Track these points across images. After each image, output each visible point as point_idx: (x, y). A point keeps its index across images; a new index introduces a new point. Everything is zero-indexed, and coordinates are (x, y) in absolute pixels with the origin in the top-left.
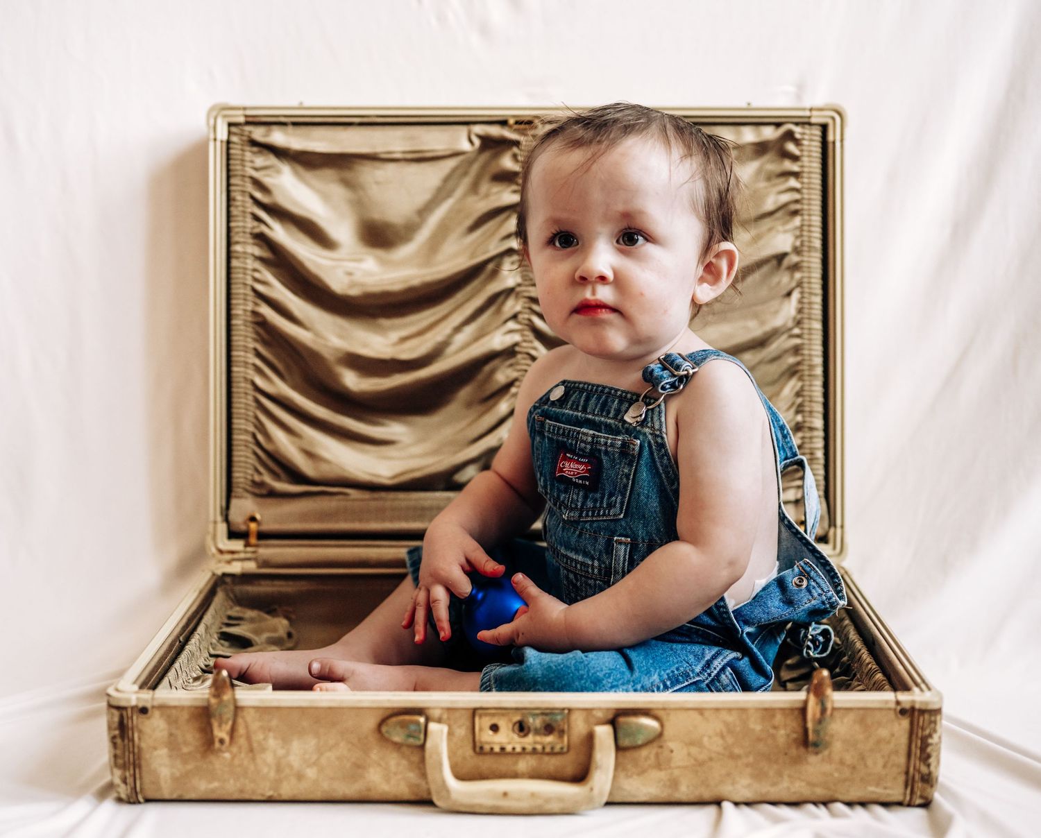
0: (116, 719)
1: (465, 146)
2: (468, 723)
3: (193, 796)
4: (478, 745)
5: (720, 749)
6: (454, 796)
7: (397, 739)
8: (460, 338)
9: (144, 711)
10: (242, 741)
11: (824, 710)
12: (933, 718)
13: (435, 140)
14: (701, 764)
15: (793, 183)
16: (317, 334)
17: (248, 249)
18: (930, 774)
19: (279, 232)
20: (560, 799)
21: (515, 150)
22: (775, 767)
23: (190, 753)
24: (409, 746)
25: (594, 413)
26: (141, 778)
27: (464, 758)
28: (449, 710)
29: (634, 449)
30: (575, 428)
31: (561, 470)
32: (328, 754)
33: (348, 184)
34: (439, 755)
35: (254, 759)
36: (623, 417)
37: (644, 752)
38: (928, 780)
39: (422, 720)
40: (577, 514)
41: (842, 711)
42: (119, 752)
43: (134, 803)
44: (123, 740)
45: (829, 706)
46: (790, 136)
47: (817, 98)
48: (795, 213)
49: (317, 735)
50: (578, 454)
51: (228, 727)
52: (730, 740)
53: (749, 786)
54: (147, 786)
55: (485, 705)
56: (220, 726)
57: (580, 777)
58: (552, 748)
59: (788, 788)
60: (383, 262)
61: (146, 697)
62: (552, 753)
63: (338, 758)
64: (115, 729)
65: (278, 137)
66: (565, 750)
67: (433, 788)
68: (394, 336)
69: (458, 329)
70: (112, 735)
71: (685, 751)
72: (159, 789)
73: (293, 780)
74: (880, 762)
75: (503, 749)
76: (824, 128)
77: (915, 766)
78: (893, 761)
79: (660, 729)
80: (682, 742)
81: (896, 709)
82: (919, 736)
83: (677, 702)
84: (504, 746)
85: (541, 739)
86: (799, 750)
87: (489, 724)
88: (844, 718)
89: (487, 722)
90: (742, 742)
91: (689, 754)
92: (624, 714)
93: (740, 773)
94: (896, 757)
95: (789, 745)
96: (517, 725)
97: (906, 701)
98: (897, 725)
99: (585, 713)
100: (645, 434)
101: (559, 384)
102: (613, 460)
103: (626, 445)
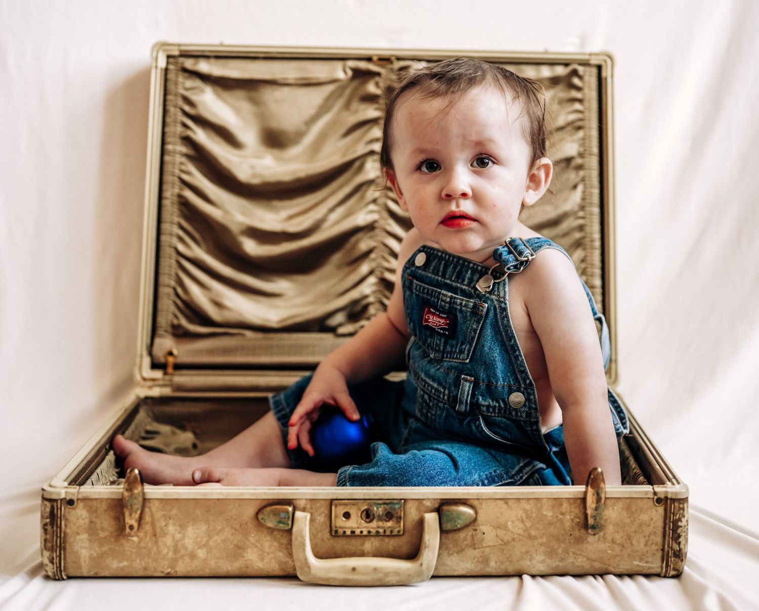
0: (48, 510)
1: (341, 75)
2: (327, 512)
3: (107, 574)
4: (334, 529)
5: (521, 532)
6: (313, 571)
7: (270, 525)
8: (334, 217)
9: (71, 502)
10: (148, 527)
11: (599, 500)
12: (681, 506)
13: (319, 71)
14: (506, 544)
15: (578, 106)
16: (226, 212)
17: (177, 148)
18: (680, 550)
19: (201, 136)
20: (397, 573)
21: (377, 79)
22: (563, 545)
23: (105, 538)
24: (279, 530)
25: (451, 279)
26: (65, 558)
27: (323, 540)
28: (312, 500)
29: (482, 311)
30: (437, 289)
31: (427, 321)
32: (216, 537)
33: (255, 102)
34: (303, 537)
35: (156, 542)
36: (475, 285)
37: (462, 535)
38: (679, 555)
39: (290, 509)
40: (440, 355)
41: (612, 500)
42: (48, 537)
43: (59, 580)
44: (53, 527)
45: (603, 496)
46: (575, 73)
47: (595, 46)
48: (579, 128)
49: (207, 522)
51: (137, 516)
52: (528, 524)
53: (543, 562)
54: (70, 565)
55: (340, 497)
56: (131, 514)
57: (413, 554)
58: (391, 532)
59: (573, 563)
60: (278, 159)
61: (74, 492)
62: (392, 536)
63: (224, 541)
64: (47, 518)
65: (204, 67)
66: (401, 533)
67: (298, 564)
68: (284, 214)
69: (332, 210)
70: (44, 523)
71: (494, 534)
72: (80, 568)
73: (187, 559)
74: (643, 542)
75: (353, 532)
76: (599, 68)
77: (669, 545)
78: (652, 540)
79: (475, 515)
80: (492, 526)
81: (653, 499)
82: (672, 520)
83: (488, 494)
84: (354, 530)
85: (383, 524)
86: (581, 531)
87: (342, 513)
88: (615, 506)
89: (341, 510)
90: (538, 525)
91: (497, 536)
92: (447, 503)
93: (536, 551)
94: (654, 537)
95: (573, 528)
96: (365, 513)
97: (661, 492)
98: (655, 511)
99: (417, 503)
100: (492, 300)
101: (422, 249)
102: (465, 317)
103: (476, 307)
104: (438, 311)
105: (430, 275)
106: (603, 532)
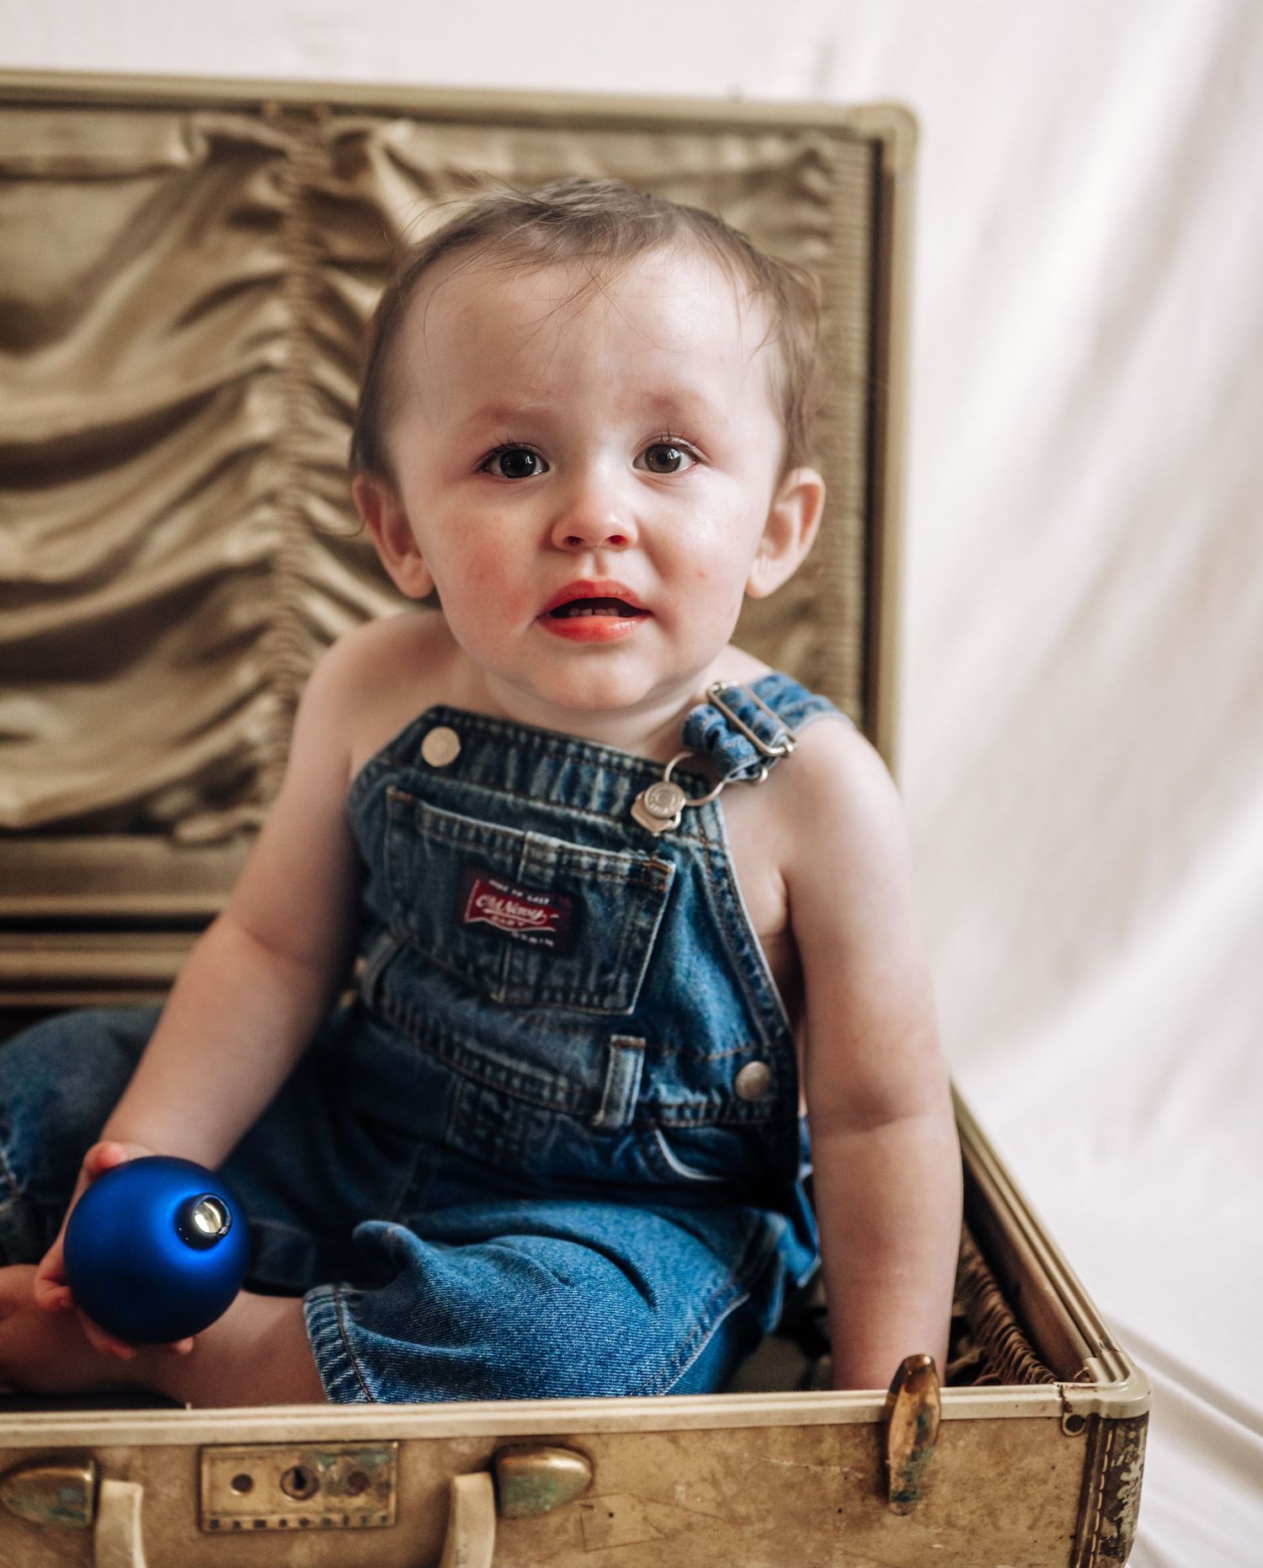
1: (176, 153)
2: (187, 1475)
4: (208, 1516)
5: (710, 1508)
7: (33, 1516)
11: (922, 1436)
12: (1132, 1435)
14: (670, 1536)
18: (1121, 1536)
21: (277, 166)
22: (818, 1536)
24: (61, 1528)
25: (548, 798)
27: (178, 1541)
28: (145, 1449)
29: (661, 880)
30: (510, 830)
31: (478, 912)
34: (125, 1547)
37: (554, 1521)
38: (1117, 1547)
39: (88, 1475)
40: (527, 995)
41: (954, 1426)
45: (934, 1417)
50: (523, 886)
52: (729, 1488)
55: (222, 1439)
58: (364, 1519)
62: (364, 1528)
66: (391, 1521)
71: (637, 1514)
74: (1025, 1519)
75: (260, 1523)
77: (1092, 1525)
78: (1051, 1515)
79: (589, 1475)
80: (633, 1495)
81: (1061, 1418)
82: (1104, 1469)
83: (626, 1420)
84: (263, 1518)
85: (342, 1502)
86: (866, 1502)
87: (231, 1476)
88: (959, 1439)
89: (226, 1472)
90: (754, 1491)
91: (645, 1519)
92: (515, 1446)
93: (748, 1551)
94: (1056, 1509)
95: (847, 1496)
96: (291, 1477)
97: (1084, 1403)
98: (1061, 1448)
99: (434, 1447)
100: (685, 851)
101: (432, 716)
102: (610, 901)
103: (640, 871)
104: (521, 887)
105: (475, 788)
106: (925, 1501)
